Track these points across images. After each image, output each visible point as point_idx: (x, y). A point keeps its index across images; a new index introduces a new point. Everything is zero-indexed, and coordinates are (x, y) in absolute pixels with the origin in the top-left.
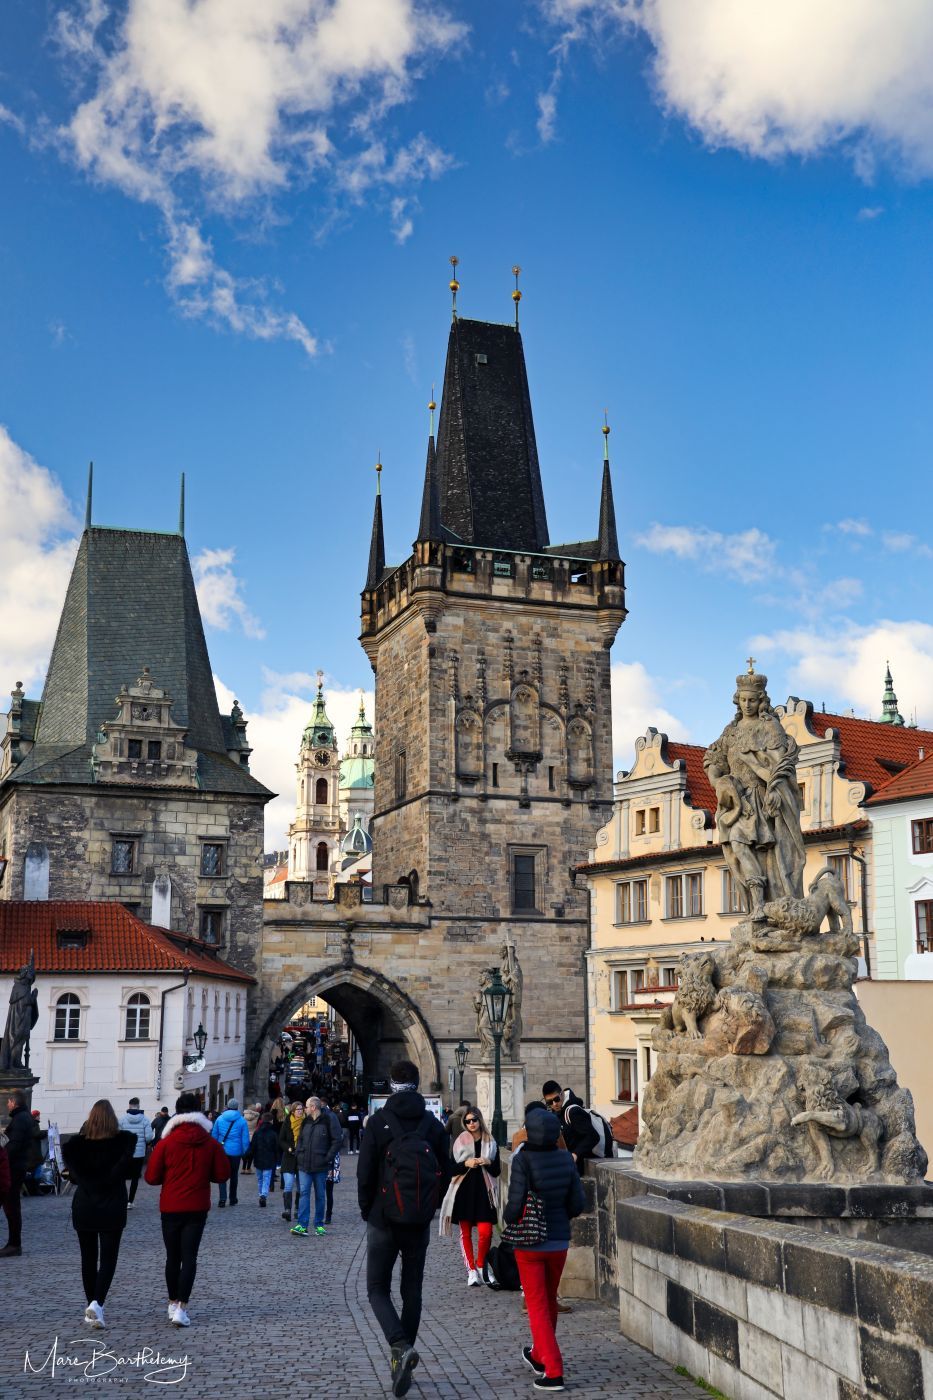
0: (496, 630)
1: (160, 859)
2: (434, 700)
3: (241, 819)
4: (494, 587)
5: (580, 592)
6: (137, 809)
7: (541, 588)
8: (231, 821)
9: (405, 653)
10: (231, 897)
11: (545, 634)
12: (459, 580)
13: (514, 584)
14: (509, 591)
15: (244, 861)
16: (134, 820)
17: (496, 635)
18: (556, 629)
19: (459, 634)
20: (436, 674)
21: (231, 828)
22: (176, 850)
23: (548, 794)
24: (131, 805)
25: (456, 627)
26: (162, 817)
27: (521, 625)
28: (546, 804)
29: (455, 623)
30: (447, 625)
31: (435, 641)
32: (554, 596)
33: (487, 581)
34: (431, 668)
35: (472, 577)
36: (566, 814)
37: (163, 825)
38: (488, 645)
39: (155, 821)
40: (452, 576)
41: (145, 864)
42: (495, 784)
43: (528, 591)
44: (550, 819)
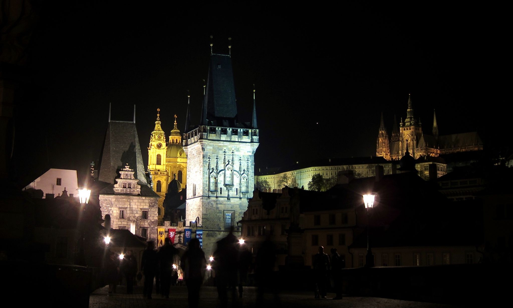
0: (222, 150)
1: (131, 215)
2: (204, 170)
3: (152, 204)
4: (221, 138)
5: (246, 138)
6: (125, 202)
7: (234, 137)
8: (149, 205)
9: (196, 155)
10: (149, 225)
11: (235, 150)
12: (212, 136)
13: (227, 136)
14: (225, 139)
15: (153, 215)
16: (124, 205)
17: (222, 151)
18: (238, 149)
19: (211, 151)
20: (204, 163)
21: (149, 207)
22: (135, 213)
23: (235, 196)
24: (124, 200)
25: (210, 149)
26: (132, 204)
27: (229, 148)
28: (235, 199)
29: (210, 148)
30: (208, 149)
31: (204, 153)
32: (238, 140)
33: (219, 136)
34: (203, 161)
35: (215, 135)
36: (240, 201)
37: (132, 206)
38: (219, 154)
39: (130, 205)
40: (209, 135)
41: (127, 216)
42: (221, 193)
43: (231, 139)
44: (236, 203)
